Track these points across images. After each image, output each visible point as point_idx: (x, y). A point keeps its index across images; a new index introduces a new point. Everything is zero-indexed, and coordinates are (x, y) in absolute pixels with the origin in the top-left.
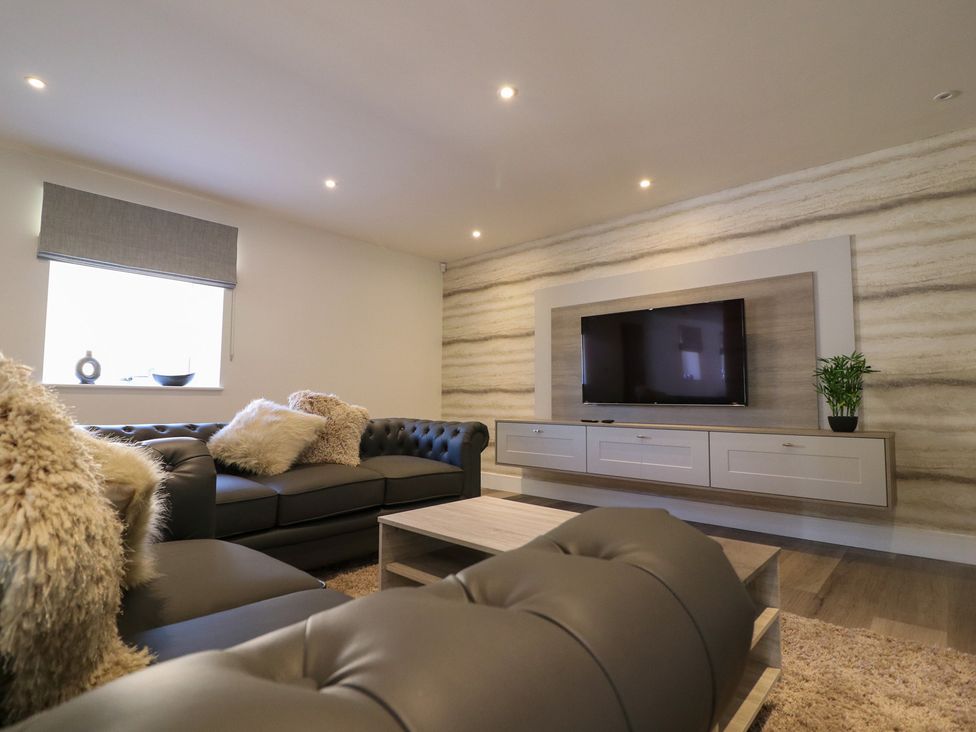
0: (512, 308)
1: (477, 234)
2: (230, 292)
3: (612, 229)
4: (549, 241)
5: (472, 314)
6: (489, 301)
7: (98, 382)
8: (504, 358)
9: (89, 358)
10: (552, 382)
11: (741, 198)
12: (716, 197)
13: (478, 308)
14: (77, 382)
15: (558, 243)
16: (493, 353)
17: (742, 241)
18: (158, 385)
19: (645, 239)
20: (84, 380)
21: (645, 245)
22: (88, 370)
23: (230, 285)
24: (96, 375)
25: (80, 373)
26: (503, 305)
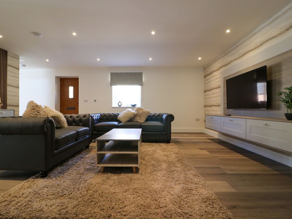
0: (217, 79)
1: (200, 59)
2: (142, 86)
3: (238, 46)
4: (224, 54)
5: (209, 82)
6: (212, 77)
7: (121, 106)
8: (215, 95)
9: (120, 102)
10: (224, 102)
11: (273, 21)
12: (265, 24)
13: (210, 80)
14: (118, 106)
15: (226, 55)
16: (213, 94)
17: (273, 40)
18: (131, 106)
19: (246, 47)
20: (119, 106)
21: (246, 50)
22: (120, 104)
23: (142, 85)
24: (121, 105)
25: (118, 105)
26: (215, 78)
